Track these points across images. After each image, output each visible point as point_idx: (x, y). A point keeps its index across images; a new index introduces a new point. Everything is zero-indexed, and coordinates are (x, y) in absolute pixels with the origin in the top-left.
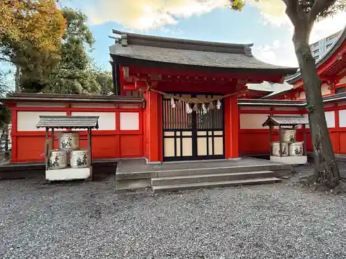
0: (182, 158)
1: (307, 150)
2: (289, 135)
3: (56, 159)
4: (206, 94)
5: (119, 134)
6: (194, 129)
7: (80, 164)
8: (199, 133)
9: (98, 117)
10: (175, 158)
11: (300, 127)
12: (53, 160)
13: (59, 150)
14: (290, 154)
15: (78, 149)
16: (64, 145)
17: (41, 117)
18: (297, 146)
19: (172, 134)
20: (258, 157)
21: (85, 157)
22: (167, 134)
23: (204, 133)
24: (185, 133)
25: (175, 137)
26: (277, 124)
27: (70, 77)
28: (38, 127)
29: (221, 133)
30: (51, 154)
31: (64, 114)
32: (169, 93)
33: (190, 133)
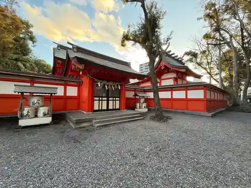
0: (102, 110)
1: (148, 106)
2: (142, 100)
3: (28, 112)
4: (113, 81)
5: (65, 98)
6: (108, 97)
7: (45, 115)
8: (110, 99)
9: (57, 88)
10: (99, 110)
11: (146, 97)
12: (25, 113)
13: (30, 106)
14: (142, 108)
15: (43, 106)
16: (34, 104)
17: (15, 85)
18: (145, 105)
19: (98, 99)
20: (131, 109)
21: (48, 111)
22: (95, 99)
23: (112, 99)
24: (103, 99)
25: (99, 100)
26: (139, 96)
27: (16, 60)
28: (15, 92)
29: (118, 99)
30: (24, 109)
31: (29, 84)
32: (98, 79)
33: (106, 99)
